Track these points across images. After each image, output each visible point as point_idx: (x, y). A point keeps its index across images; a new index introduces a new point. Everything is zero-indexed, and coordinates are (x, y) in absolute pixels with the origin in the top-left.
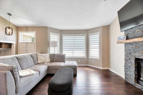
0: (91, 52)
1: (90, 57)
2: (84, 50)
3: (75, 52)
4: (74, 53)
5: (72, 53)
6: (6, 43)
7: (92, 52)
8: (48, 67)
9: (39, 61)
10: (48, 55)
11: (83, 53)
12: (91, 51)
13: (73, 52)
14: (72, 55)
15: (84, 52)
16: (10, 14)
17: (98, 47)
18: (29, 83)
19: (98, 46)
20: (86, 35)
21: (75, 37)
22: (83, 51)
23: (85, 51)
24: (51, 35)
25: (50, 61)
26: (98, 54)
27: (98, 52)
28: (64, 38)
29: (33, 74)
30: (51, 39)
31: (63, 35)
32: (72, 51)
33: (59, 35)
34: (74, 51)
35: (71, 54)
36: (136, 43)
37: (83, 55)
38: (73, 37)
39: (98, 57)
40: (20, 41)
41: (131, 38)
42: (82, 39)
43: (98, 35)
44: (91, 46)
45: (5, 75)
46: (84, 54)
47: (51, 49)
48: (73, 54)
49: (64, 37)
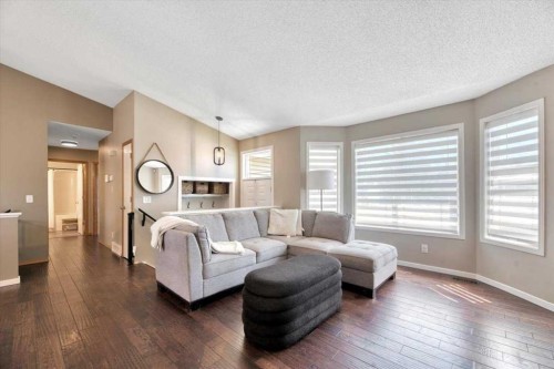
0: (490, 212)
1: (487, 237)
2: (454, 202)
3: (404, 209)
4: (400, 213)
5: (390, 213)
6: (220, 183)
7: (500, 214)
8: (288, 247)
9: (272, 230)
10: (296, 214)
11: (448, 216)
12: (496, 208)
13: (395, 209)
14: (390, 221)
15: (454, 211)
16: (219, 119)
17: (536, 187)
18: (230, 271)
19: (535, 177)
20: (461, 126)
22: (447, 207)
23: (457, 207)
24: (311, 151)
25: (301, 233)
26: (536, 222)
27: (536, 211)
28: (359, 153)
29: (239, 253)
30: (311, 164)
31: (353, 143)
32: (390, 206)
33: (341, 144)
34: (401, 206)
35: (386, 216)
37: (448, 225)
39: (536, 239)
40: (244, 177)
43: (536, 118)
44: (493, 180)
45: (187, 238)
46: (454, 219)
47: (311, 197)
48: (395, 216)
49: (357, 150)
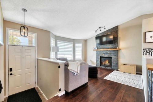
2: (71, 54)
7: (77, 56)
11: (71, 57)
17: (81, 52)
20: (73, 43)
21: (65, 43)
22: (71, 55)
34: (65, 55)
36: (100, 51)
38: (64, 43)
41: (99, 49)
42: (70, 45)
43: (81, 44)
44: (76, 51)
49: (58, 43)
